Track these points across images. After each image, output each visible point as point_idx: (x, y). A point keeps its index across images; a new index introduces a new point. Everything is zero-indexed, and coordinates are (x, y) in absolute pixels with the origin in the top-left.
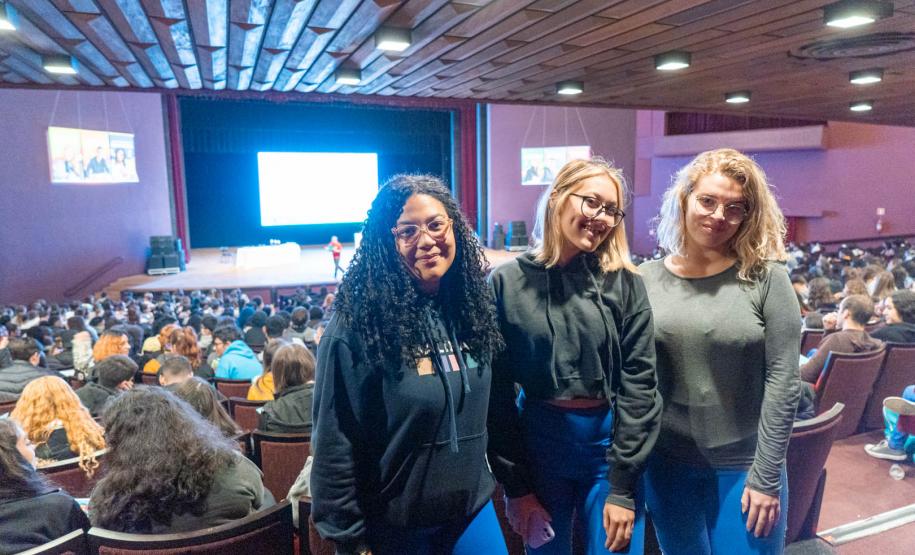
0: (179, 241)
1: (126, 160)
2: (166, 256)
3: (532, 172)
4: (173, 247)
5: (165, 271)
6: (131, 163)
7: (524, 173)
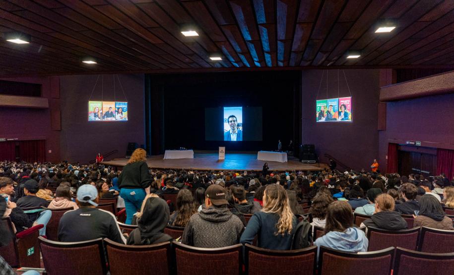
1: (123, 112)
3: (322, 114)
7: (317, 115)
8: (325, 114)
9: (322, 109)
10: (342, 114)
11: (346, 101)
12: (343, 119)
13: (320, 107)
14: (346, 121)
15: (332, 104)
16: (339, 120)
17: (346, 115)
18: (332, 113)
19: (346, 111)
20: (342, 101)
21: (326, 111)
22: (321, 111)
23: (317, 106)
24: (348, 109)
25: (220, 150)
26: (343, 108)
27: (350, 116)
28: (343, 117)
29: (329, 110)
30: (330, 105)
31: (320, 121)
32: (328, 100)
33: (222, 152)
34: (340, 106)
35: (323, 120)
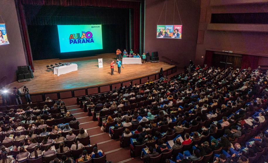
0: (30, 66)
1: (3, 36)
2: (25, 74)
3: (161, 33)
4: (27, 70)
5: (25, 80)
6: (5, 37)
7: (158, 34)
8: (164, 34)
9: (161, 31)
10: (176, 34)
11: (178, 27)
12: (176, 37)
13: (160, 29)
14: (178, 38)
15: (169, 28)
16: (173, 37)
17: (178, 35)
18: (169, 33)
19: (179, 33)
20: (175, 27)
21: (164, 32)
22: (161, 32)
23: (158, 28)
24: (180, 32)
25: (99, 61)
26: (176, 31)
27: (180, 36)
28: (176, 36)
29: (167, 32)
30: (167, 28)
31: (159, 37)
32: (166, 26)
33: (100, 62)
34: (174, 30)
35: (162, 37)
